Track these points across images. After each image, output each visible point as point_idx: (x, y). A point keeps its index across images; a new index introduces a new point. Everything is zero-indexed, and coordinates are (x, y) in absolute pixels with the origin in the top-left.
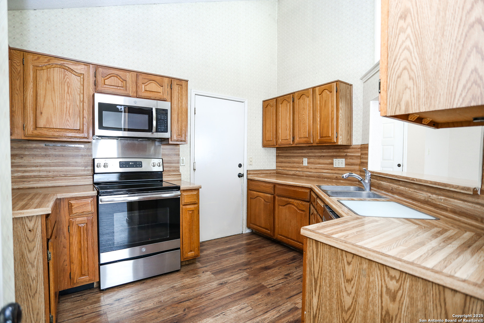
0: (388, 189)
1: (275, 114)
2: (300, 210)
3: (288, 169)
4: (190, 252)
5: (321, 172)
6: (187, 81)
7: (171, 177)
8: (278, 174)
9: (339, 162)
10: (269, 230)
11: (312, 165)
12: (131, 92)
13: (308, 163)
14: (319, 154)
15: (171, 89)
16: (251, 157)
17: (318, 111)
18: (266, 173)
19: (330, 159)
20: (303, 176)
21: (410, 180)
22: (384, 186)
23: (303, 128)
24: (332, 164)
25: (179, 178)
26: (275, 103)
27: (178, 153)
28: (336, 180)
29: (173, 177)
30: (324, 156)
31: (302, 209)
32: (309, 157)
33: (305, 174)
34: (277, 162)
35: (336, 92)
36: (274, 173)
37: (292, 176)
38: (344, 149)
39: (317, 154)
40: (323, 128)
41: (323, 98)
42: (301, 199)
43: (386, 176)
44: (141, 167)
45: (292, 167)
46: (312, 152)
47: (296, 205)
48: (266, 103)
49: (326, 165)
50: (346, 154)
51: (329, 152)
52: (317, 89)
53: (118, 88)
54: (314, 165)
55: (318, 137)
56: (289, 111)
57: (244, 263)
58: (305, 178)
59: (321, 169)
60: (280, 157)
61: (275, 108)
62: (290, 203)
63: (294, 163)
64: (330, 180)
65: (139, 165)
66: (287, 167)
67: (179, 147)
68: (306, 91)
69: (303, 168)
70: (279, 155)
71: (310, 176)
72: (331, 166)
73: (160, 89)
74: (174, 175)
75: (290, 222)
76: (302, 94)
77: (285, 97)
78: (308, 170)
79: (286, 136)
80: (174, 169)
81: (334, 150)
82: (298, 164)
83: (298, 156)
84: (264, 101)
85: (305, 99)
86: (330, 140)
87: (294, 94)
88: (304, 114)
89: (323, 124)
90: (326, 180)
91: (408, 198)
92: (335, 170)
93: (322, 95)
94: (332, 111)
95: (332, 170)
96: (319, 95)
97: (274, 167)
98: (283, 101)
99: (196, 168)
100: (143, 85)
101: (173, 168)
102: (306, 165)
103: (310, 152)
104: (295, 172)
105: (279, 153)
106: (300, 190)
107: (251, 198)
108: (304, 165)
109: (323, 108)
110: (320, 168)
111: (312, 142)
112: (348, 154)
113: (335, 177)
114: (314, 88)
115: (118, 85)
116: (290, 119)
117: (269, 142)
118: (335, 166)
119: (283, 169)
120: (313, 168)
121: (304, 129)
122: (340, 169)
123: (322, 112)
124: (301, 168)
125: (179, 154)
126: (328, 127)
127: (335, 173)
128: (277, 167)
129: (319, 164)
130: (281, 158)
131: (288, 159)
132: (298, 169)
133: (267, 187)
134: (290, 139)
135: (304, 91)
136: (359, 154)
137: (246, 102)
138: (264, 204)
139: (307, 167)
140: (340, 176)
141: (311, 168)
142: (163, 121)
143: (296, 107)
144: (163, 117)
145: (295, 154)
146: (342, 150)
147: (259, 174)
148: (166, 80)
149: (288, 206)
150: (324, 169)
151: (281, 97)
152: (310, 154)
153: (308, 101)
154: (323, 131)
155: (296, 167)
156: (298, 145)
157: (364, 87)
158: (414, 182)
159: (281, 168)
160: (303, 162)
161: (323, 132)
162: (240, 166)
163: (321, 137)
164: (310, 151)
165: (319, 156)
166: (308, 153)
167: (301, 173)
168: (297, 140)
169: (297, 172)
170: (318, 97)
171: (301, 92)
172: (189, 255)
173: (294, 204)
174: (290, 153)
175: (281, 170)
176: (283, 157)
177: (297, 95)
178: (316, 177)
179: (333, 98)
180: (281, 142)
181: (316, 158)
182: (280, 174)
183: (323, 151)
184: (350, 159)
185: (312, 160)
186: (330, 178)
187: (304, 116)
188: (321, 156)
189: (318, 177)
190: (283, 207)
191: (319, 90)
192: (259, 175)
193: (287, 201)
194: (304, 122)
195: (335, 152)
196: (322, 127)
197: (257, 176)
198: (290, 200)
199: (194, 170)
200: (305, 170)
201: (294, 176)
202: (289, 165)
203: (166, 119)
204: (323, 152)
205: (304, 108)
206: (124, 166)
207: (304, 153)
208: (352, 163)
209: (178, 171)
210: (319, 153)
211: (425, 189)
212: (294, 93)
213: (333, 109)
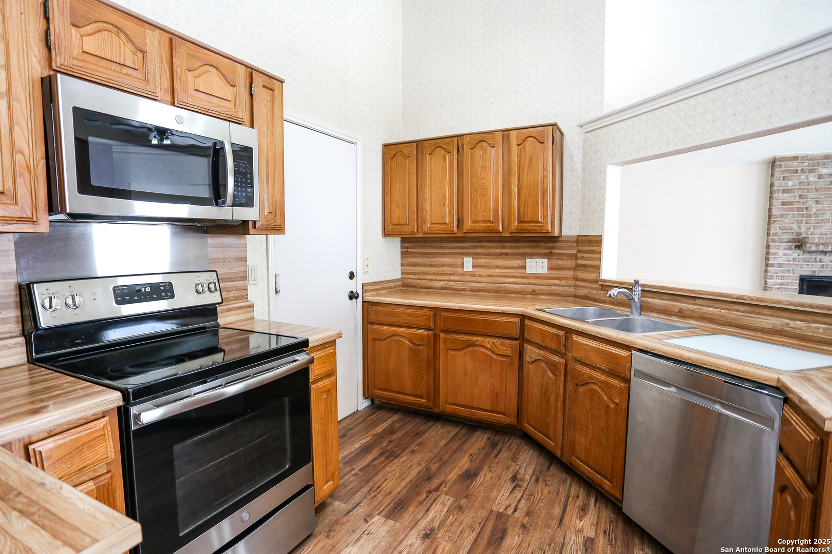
0: (667, 311)
1: (415, 172)
2: (498, 355)
3: (428, 277)
4: (325, 484)
5: (500, 282)
6: (282, 82)
7: (235, 315)
8: (405, 286)
9: (537, 264)
10: (423, 398)
11: (481, 269)
12: (158, 90)
13: (474, 266)
14: (497, 251)
15: (252, 95)
16: (367, 257)
17: (515, 175)
18: (390, 288)
19: (519, 259)
20: (465, 290)
21: (733, 298)
22: (656, 306)
23: (483, 204)
24: (524, 267)
25: (248, 315)
26: (415, 152)
27: (242, 255)
28: (533, 295)
29: (238, 314)
30: (506, 254)
31: (504, 354)
32: (475, 256)
33: (470, 286)
34: (402, 265)
35: (553, 143)
36: (399, 286)
37: (439, 291)
38: (546, 243)
39: (493, 251)
40: (525, 206)
41: (525, 151)
42: (502, 335)
43: (663, 289)
44: (172, 296)
45: (438, 274)
46: (483, 247)
47: (489, 346)
48: (392, 151)
49: (512, 270)
50: (550, 250)
51: (516, 248)
52: (513, 134)
53: (124, 71)
54: (486, 269)
55: (515, 222)
56: (450, 170)
57: (421, 474)
58: (469, 293)
59: (501, 276)
60: (410, 256)
61: (415, 161)
62: (476, 343)
63: (443, 266)
64: (521, 296)
65: (166, 291)
66: (426, 274)
67: (246, 241)
68: (490, 136)
69: (463, 275)
70: (407, 251)
71: (479, 290)
72: (521, 271)
73: (228, 92)
74: (240, 308)
75: (477, 379)
76: (482, 139)
77: (439, 141)
78: (474, 279)
79: (443, 217)
80: (237, 293)
81: (527, 244)
82: (451, 269)
83: (451, 254)
84: (386, 146)
85: (486, 149)
86: (540, 228)
87: (459, 138)
88: (483, 178)
89: (525, 199)
90: (512, 295)
91: (725, 325)
92: (529, 277)
93: (524, 146)
94: (545, 177)
95: (522, 277)
96: (518, 145)
97: (398, 276)
98: (435, 149)
99: (280, 288)
100: (189, 73)
101: (234, 292)
102: (470, 269)
103: (477, 247)
104: (447, 282)
105: (407, 248)
106: (499, 319)
107: (374, 339)
108: (465, 269)
109: (526, 170)
110: (500, 274)
111: (501, 230)
112: (553, 251)
113: (531, 290)
114: (506, 132)
115: (125, 60)
116: (451, 184)
117: (400, 227)
118: (528, 271)
119: (417, 277)
120: (483, 275)
121: (485, 205)
122: (537, 275)
123: (523, 177)
124: (459, 275)
125: (246, 258)
126: (535, 204)
127: (529, 284)
128: (402, 273)
129: (497, 267)
130: (413, 257)
131: (429, 260)
132: (452, 278)
133: (417, 317)
134: (453, 223)
135: (485, 135)
136: (575, 252)
137: (360, 144)
138: (411, 349)
139: (472, 274)
140: (540, 289)
141: (480, 276)
142: (243, 178)
143: (467, 163)
144: (242, 167)
145: (445, 249)
146: (542, 244)
147: (379, 289)
148: (241, 71)
149: (470, 349)
150: (507, 276)
151: (430, 141)
152: (478, 251)
153: (494, 155)
154: (526, 211)
155: (448, 274)
156: (467, 235)
157: (585, 141)
158: (745, 302)
159: (413, 277)
160: (463, 264)
161: (524, 212)
162: (352, 275)
163: (519, 222)
164: (478, 244)
165: (498, 253)
166: (474, 248)
167: (460, 284)
168: (468, 225)
169: (452, 283)
170: (515, 149)
171: (477, 136)
172: (325, 492)
173: (484, 345)
174: (435, 248)
175: (414, 279)
176: (418, 256)
177: (469, 141)
178: (493, 290)
179: (547, 153)
180: (430, 228)
181: (490, 257)
182: (412, 286)
183: (504, 244)
184: (557, 259)
185: (482, 261)
186: (520, 292)
187: (483, 181)
188: (501, 254)
189: (495, 291)
190: (458, 353)
191: (517, 136)
192: (379, 292)
193: (469, 340)
194: (484, 192)
195: (529, 247)
196: (522, 204)
197: (378, 295)
198: (475, 338)
199: (277, 292)
200: (468, 278)
201: (444, 291)
202: (431, 271)
203: (249, 173)
204: (504, 247)
205: (484, 167)
206: (127, 298)
207: (466, 248)
208: (562, 266)
209: (245, 297)
210: (497, 248)
211: (767, 312)
212: (461, 136)
213: (547, 173)
